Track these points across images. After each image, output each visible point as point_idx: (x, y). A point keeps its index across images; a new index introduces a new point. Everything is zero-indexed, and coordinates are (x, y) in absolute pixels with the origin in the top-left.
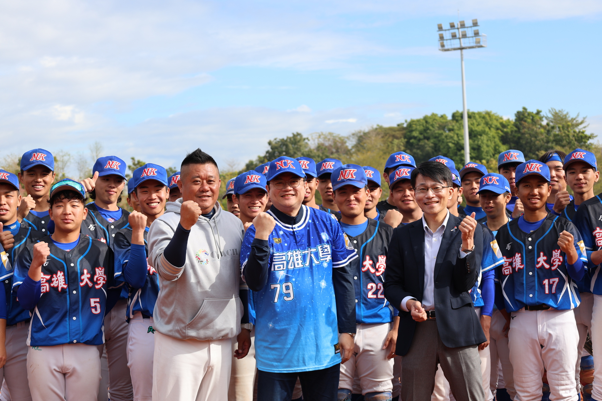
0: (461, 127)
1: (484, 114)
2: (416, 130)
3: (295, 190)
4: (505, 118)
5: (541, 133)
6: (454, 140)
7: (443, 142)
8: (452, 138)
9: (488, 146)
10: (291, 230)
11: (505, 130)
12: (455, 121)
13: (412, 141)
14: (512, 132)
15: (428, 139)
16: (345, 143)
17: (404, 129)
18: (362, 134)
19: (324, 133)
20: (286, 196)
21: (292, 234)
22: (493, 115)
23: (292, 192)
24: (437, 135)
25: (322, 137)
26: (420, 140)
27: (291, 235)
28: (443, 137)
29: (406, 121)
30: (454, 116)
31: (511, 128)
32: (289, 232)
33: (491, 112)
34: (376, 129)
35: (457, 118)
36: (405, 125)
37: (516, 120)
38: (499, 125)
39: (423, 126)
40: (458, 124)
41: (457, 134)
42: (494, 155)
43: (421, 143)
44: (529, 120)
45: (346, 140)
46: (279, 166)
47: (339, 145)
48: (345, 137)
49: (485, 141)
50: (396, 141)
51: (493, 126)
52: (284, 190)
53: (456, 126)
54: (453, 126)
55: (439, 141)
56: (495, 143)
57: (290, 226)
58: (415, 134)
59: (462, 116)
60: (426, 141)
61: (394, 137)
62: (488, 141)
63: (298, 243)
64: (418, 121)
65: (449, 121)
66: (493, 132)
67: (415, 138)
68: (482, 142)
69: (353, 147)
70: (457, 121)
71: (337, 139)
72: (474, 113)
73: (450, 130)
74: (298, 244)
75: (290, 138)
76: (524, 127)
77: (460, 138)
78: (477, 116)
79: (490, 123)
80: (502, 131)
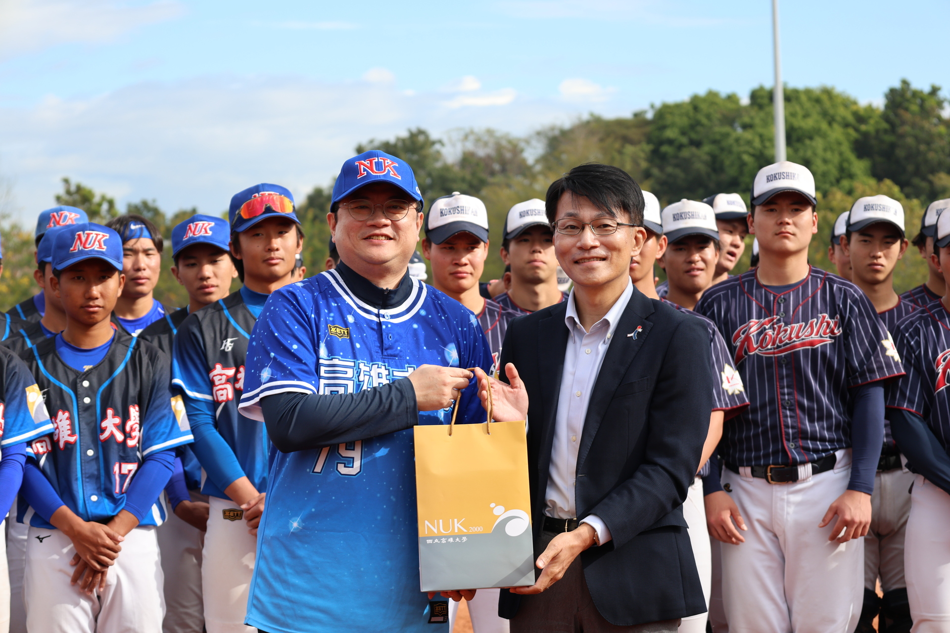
0: (769, 120)
1: (818, 92)
2: (673, 125)
3: (396, 227)
4: (863, 102)
5: (940, 136)
6: (754, 148)
7: (730, 152)
8: (749, 143)
9: (825, 161)
10: (375, 319)
11: (863, 128)
12: (756, 108)
13: (665, 149)
14: (877, 131)
15: (697, 144)
16: (522, 151)
17: (647, 123)
18: (557, 133)
19: (476, 130)
20: (374, 238)
21: (375, 327)
22: (838, 96)
23: (388, 231)
24: (718, 137)
25: (472, 138)
26: (680, 147)
27: (373, 329)
28: (731, 141)
29: (652, 106)
30: (755, 96)
31: (877, 123)
32: (369, 322)
33: (833, 88)
34: (588, 123)
35: (759, 101)
36: (650, 115)
37: (887, 107)
38: (850, 119)
39: (689, 118)
40: (762, 114)
41: (761, 136)
42: (838, 181)
43: (685, 153)
44: (914, 108)
45: (522, 145)
46: (365, 170)
47: (508, 155)
48: (519, 140)
49: (820, 151)
50: (630, 149)
51: (838, 118)
52: (370, 223)
53: (757, 117)
54: (752, 118)
55: (722, 149)
56: (841, 154)
57: (375, 311)
58: (670, 133)
59: (771, 96)
60: (694, 150)
61: (626, 140)
62: (825, 150)
63: (386, 349)
64: (678, 106)
65: (745, 108)
66: (837, 133)
67: (670, 142)
68: (815, 154)
69: (537, 161)
70: (761, 107)
71: (504, 143)
72: (796, 92)
73: (745, 127)
74: (385, 353)
75: (403, 140)
76: (903, 123)
77: (768, 144)
78: (804, 98)
79: (831, 111)
80: (857, 130)
